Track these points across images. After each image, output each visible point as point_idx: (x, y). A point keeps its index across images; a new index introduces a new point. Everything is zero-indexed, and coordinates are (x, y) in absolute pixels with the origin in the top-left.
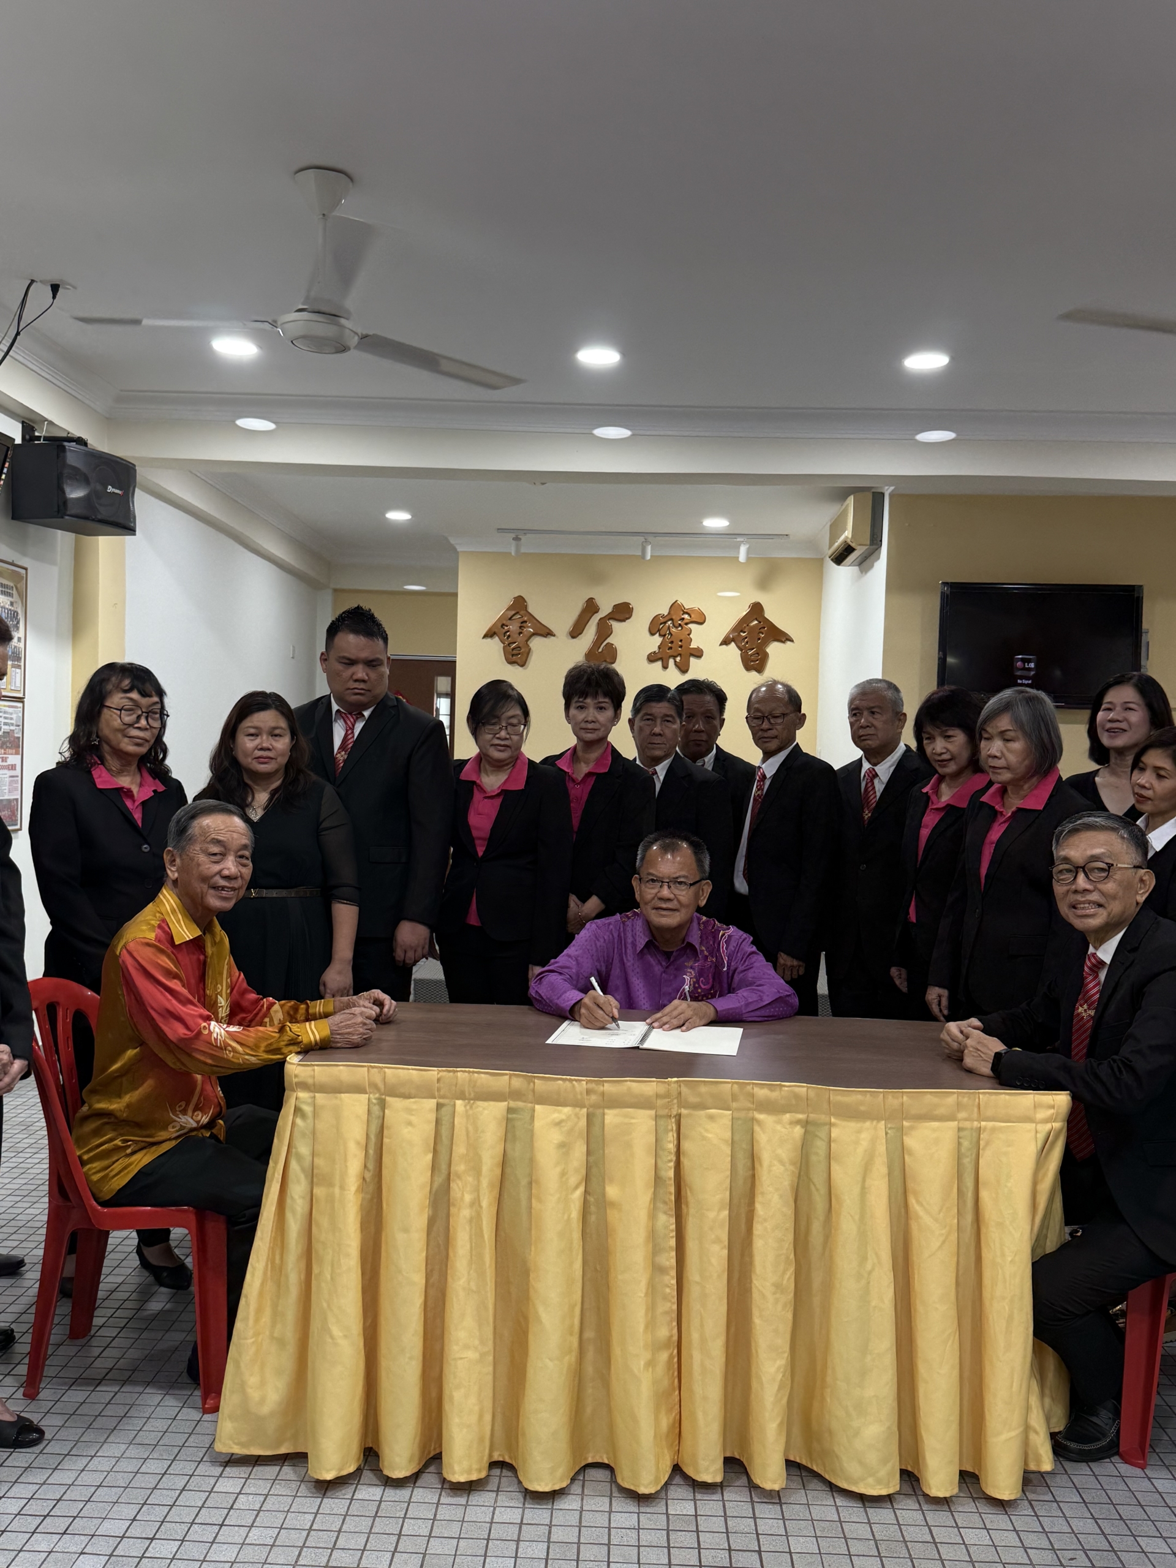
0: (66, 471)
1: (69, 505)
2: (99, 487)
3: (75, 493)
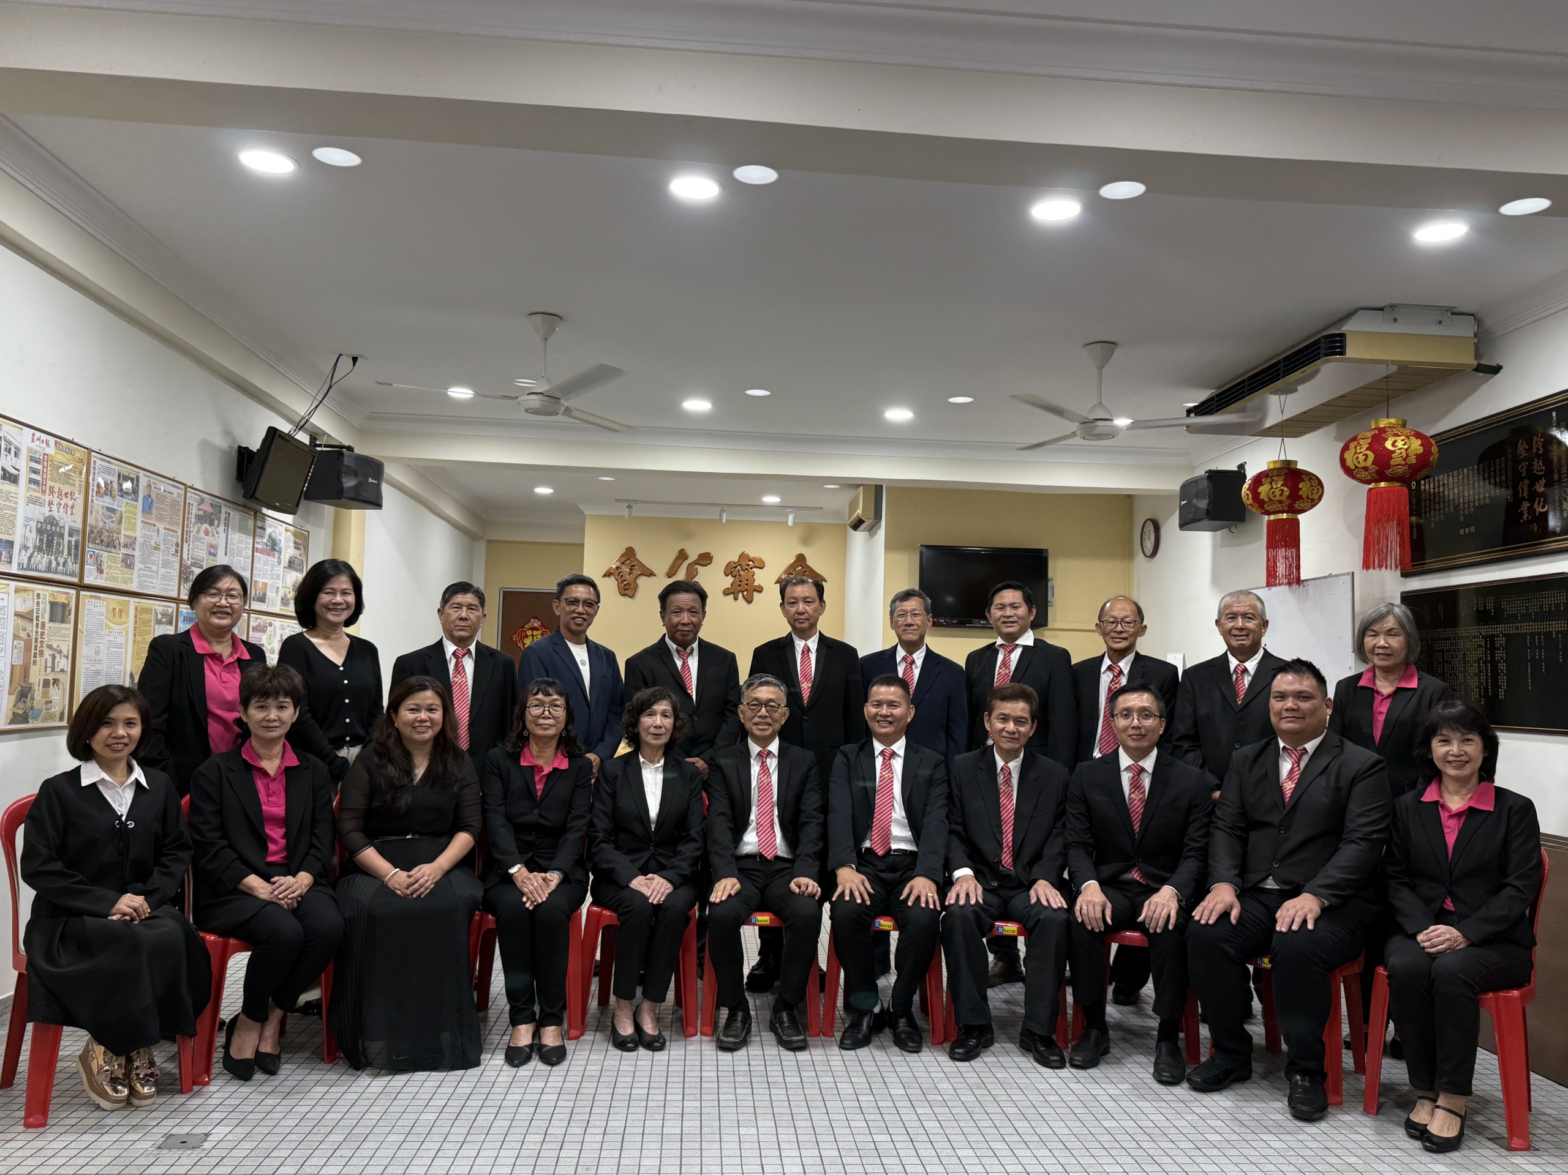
0: (344, 469)
1: (345, 490)
2: (361, 478)
3: (349, 483)
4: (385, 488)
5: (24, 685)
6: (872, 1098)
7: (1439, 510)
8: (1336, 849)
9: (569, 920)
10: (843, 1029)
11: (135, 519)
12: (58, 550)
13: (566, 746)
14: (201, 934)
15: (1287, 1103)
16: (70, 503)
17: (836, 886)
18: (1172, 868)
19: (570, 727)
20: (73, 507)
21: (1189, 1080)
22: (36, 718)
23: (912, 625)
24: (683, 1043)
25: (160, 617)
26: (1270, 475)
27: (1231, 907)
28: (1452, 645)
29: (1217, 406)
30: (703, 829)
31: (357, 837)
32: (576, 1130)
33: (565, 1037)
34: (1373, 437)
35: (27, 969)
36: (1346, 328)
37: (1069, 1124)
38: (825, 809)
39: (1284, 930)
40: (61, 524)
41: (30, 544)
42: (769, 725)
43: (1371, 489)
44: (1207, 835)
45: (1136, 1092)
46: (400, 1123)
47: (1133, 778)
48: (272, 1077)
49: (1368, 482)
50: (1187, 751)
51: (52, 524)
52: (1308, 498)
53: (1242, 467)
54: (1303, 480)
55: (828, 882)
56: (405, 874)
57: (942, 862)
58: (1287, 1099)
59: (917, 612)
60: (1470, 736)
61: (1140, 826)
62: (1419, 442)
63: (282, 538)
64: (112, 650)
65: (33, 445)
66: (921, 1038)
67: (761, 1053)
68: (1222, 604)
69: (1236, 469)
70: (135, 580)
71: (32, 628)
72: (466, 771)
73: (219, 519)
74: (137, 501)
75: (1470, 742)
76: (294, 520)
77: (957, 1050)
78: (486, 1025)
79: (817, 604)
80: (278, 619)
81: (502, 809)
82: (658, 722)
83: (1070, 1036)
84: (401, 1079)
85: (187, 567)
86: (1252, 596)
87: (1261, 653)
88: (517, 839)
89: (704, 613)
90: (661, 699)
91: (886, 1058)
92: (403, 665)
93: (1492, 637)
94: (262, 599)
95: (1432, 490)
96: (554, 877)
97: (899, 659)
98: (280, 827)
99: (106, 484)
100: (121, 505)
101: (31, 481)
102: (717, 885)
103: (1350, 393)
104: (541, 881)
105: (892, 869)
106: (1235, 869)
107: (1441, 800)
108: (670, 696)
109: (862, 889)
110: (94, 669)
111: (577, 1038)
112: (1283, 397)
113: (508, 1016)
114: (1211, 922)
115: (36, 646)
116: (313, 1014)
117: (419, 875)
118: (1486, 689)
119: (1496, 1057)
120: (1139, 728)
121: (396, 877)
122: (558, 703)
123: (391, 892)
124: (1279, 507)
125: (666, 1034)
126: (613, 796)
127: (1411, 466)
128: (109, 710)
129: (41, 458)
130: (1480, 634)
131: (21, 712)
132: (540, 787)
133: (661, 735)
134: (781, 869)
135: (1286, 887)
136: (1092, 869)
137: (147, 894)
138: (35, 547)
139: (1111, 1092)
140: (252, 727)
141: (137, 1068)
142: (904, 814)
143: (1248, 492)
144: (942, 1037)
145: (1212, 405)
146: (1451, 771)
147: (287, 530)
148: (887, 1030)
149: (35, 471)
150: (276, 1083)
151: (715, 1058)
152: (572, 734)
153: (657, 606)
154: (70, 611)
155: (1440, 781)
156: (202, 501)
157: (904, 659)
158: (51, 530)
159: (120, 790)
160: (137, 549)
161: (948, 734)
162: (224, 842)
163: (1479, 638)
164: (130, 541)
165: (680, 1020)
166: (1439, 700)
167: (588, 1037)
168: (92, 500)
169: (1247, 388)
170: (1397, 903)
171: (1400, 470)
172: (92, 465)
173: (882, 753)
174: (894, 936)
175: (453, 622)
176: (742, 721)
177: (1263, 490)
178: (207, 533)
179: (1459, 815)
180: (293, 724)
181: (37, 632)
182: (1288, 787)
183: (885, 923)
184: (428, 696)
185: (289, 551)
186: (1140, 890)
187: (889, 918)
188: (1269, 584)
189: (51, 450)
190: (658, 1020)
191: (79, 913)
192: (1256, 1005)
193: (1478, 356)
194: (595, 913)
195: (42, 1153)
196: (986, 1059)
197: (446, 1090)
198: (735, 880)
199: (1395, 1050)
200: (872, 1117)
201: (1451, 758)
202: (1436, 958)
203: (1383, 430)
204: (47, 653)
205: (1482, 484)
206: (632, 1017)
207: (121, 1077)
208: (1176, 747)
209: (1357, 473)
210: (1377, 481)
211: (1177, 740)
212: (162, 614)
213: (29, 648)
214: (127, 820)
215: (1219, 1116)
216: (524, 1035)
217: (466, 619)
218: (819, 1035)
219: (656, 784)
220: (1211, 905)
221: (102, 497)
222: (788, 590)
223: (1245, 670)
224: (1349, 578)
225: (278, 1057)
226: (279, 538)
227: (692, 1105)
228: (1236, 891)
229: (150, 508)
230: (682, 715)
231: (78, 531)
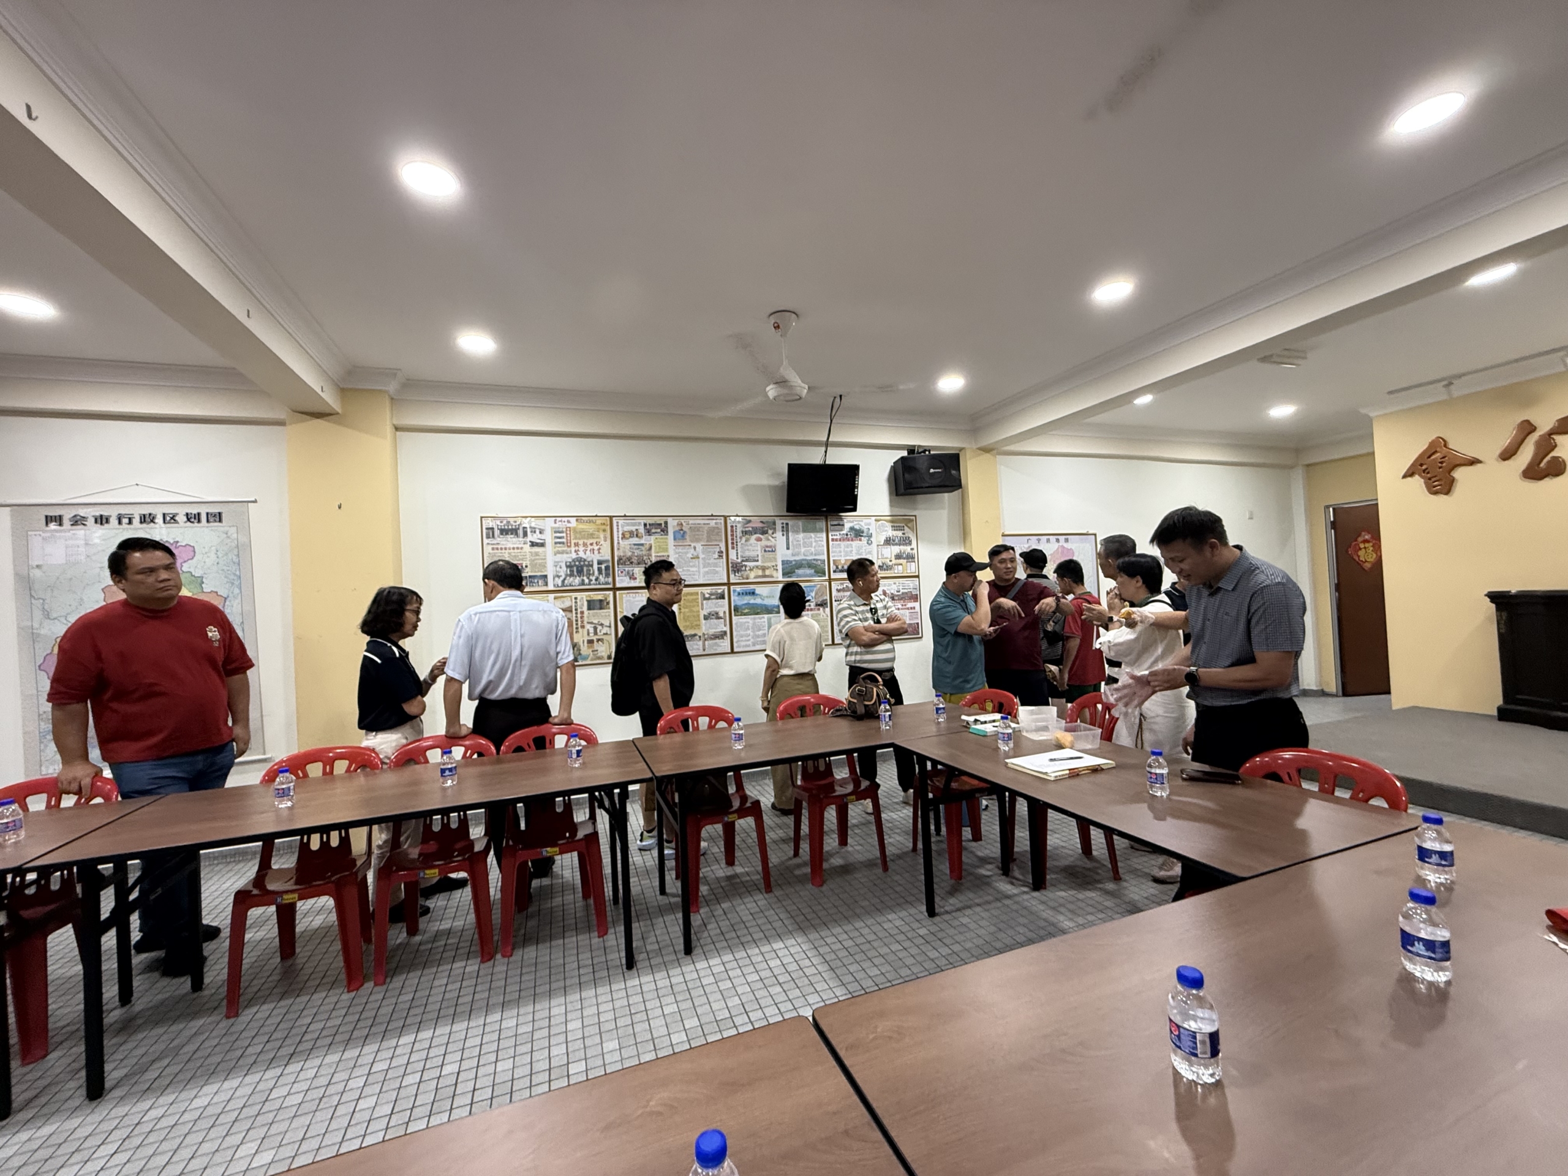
12: (588, 573)
16: (596, 548)
20: (599, 549)
22: (585, 658)
40: (589, 559)
41: (562, 574)
51: (580, 562)
63: (872, 527)
73: (775, 529)
74: (667, 534)
76: (891, 511)
85: (737, 563)
99: (632, 532)
100: (649, 540)
101: (556, 543)
129: (564, 530)
138: (567, 575)
149: (560, 538)
154: (608, 603)
156: (749, 522)
158: (580, 564)
168: (618, 543)
172: (614, 524)
178: (759, 540)
181: (577, 617)
185: (884, 533)
189: (573, 523)
204: (589, 627)
212: (710, 594)
221: (628, 539)
226: (865, 528)
231: (607, 561)
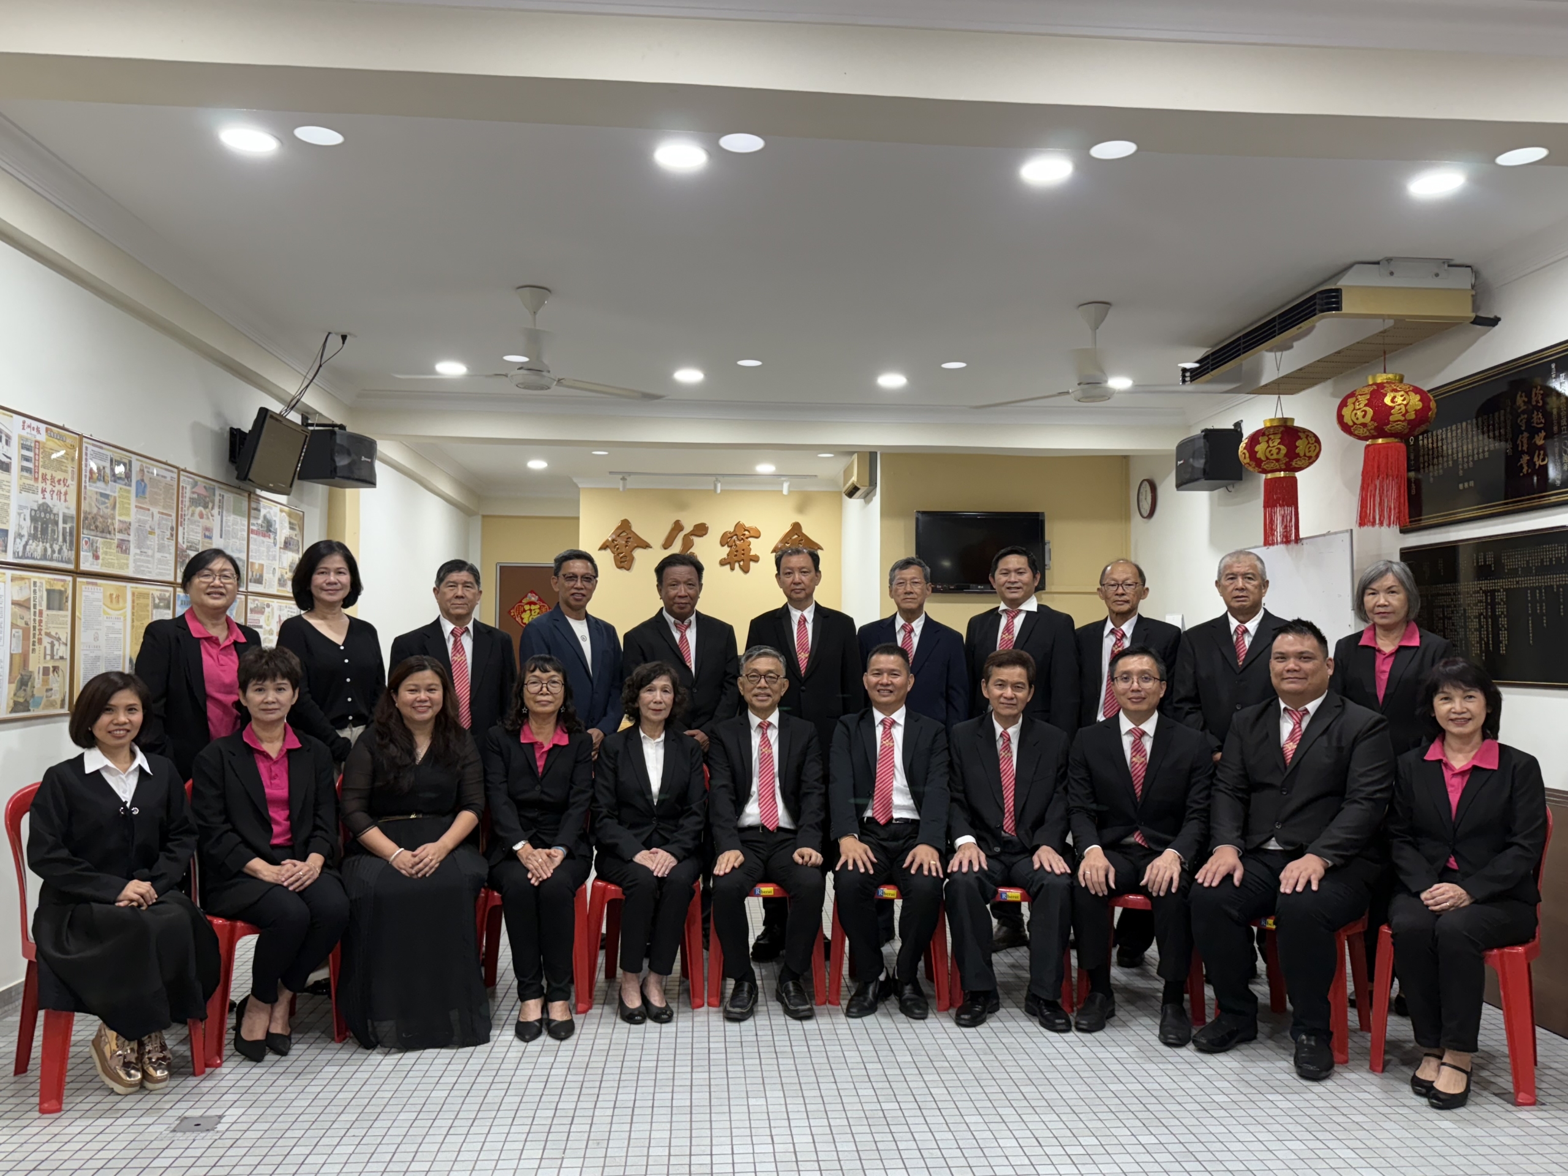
0: (337, 448)
1: (338, 470)
2: (354, 457)
3: (342, 461)
4: (379, 467)
5: (23, 673)
6: (879, 1066)
7: (1438, 464)
8: (1340, 810)
9: (574, 895)
10: (849, 997)
11: (129, 504)
12: (52, 537)
13: (565, 722)
14: (209, 918)
15: (1292, 1062)
16: (63, 490)
17: (839, 856)
18: (1176, 831)
19: (569, 703)
20: (66, 494)
21: (1194, 1042)
22: (37, 705)
23: (911, 593)
24: (691, 1014)
25: (157, 601)
26: (1267, 433)
27: (1234, 870)
28: (1452, 600)
29: (1212, 365)
30: (704, 803)
31: (361, 817)
32: (586, 1104)
33: (573, 1012)
34: (1372, 393)
35: (36, 957)
36: (1342, 283)
37: (1076, 1088)
38: (826, 779)
39: (1288, 891)
40: (55, 511)
41: (25, 532)
42: (769, 695)
43: (1368, 446)
44: (1209, 797)
45: (1141, 1054)
46: (411, 1101)
47: (1134, 741)
48: (284, 1058)
49: (1366, 439)
50: (1188, 713)
51: (46, 512)
52: (1305, 455)
53: (1238, 425)
54: (1300, 438)
55: (831, 852)
56: (409, 853)
57: (945, 829)
58: (1292, 1059)
59: (916, 580)
60: (1472, 693)
61: (1142, 790)
62: (1418, 397)
63: (277, 519)
64: (111, 636)
65: (24, 433)
66: (927, 1004)
67: (768, 1023)
68: (1222, 565)
69: (1232, 427)
70: (131, 565)
71: (30, 616)
72: (469, 750)
73: (213, 502)
74: (130, 485)
75: (1473, 699)
76: (289, 500)
77: (963, 1016)
78: (494, 1001)
79: (813, 573)
80: (276, 601)
81: (504, 786)
82: (658, 698)
83: (1075, 1000)
84: (411, 1056)
85: (184, 551)
86: (1251, 556)
87: (1261, 613)
88: (520, 816)
89: (701, 585)
90: (660, 674)
91: (893, 1026)
92: (400, 644)
93: (1493, 592)
94: (259, 581)
95: (1430, 445)
96: (559, 853)
97: (898, 627)
98: (283, 810)
99: (98, 469)
100: (114, 490)
101: (23, 469)
102: (720, 857)
103: (1347, 349)
104: (545, 857)
105: (895, 837)
106: (1237, 831)
107: (1444, 759)
108: (668, 670)
109: (865, 859)
110: (92, 655)
111: (585, 1012)
112: (1279, 354)
113: (516, 991)
114: (1214, 884)
115: (34, 634)
116: (323, 994)
117: (423, 854)
118: (1487, 644)
119: (1501, 1012)
120: (1138, 691)
121: (399, 856)
122: (556, 679)
123: (396, 872)
124: (1277, 466)
125: (674, 1006)
126: (615, 771)
127: (1410, 422)
128: (109, 696)
129: (33, 445)
130: (1481, 589)
131: (21, 700)
132: (540, 763)
133: (660, 710)
134: (786, 839)
135: (1289, 848)
136: (1095, 833)
137: (153, 880)
138: (30, 535)
139: (1117, 1055)
140: (253, 710)
141: (149, 1052)
142: (905, 783)
143: (1245, 451)
144: (947, 1003)
145: (1208, 363)
146: (1452, 728)
147: (282, 511)
148: (893, 998)
149: (27, 459)
150: (288, 1064)
151: (722, 1028)
152: (571, 710)
153: (653, 579)
154: (67, 598)
155: (1443, 739)
156: (195, 484)
157: (903, 627)
158: (45, 517)
159: (123, 777)
160: (132, 532)
161: (948, 701)
162: (228, 826)
163: (1478, 592)
164: (125, 526)
165: (687, 991)
166: (1442, 657)
167: (596, 1011)
168: (85, 487)
169: (1243, 346)
170: (1402, 863)
171: (1399, 427)
172: (84, 449)
173: (882, 722)
174: (898, 904)
175: (449, 600)
176: (742, 693)
177: (1260, 449)
178: (201, 516)
179: (1462, 773)
180: (293, 707)
181: (35, 620)
182: (1290, 749)
183: (888, 892)
184: (427, 677)
185: (284, 531)
186: (1141, 854)
187: (892, 887)
188: (1268, 541)
189: (42, 437)
190: (665, 992)
191: (86, 900)
192: (1261, 965)
193: (1475, 307)
194: (600, 887)
195: (57, 1138)
196: (992, 1025)
197: (456, 1067)
198: (738, 852)
199: (1400, 1007)
200: (880, 1085)
201: (1453, 716)
202: (1439, 916)
203: (1381, 386)
204: (46, 641)
205: (1481, 437)
206: (639, 990)
207: (134, 1060)
208: (1176, 709)
209: (1355, 430)
210: (1375, 437)
211: (1180, 701)
212: (159, 599)
213: (28, 635)
214: (131, 806)
215: (1225, 1077)
216: (533, 1010)
217: (462, 597)
218: (824, 1003)
219: (657, 759)
220: (1214, 868)
221: (95, 482)
222: (784, 560)
223: (1246, 631)
224: (1348, 535)
225: (289, 1037)
226: (274, 518)
227: (700, 1077)
228: (1239, 852)
229: (144, 492)
230: (682, 690)
231: (72, 517)
